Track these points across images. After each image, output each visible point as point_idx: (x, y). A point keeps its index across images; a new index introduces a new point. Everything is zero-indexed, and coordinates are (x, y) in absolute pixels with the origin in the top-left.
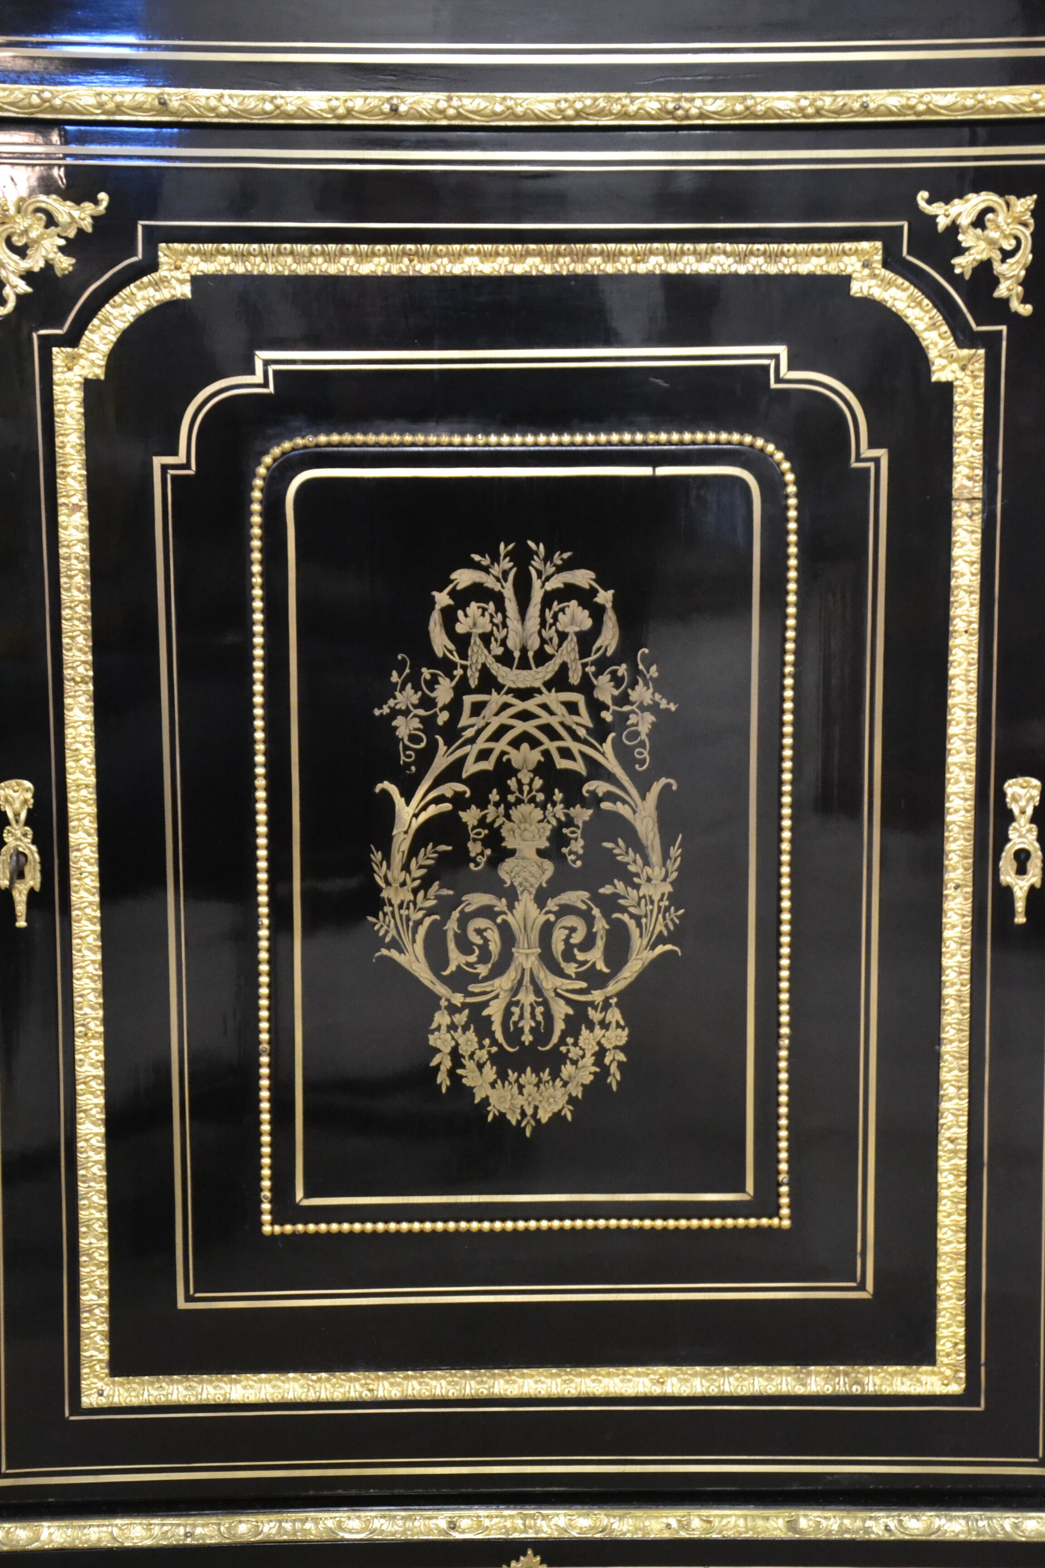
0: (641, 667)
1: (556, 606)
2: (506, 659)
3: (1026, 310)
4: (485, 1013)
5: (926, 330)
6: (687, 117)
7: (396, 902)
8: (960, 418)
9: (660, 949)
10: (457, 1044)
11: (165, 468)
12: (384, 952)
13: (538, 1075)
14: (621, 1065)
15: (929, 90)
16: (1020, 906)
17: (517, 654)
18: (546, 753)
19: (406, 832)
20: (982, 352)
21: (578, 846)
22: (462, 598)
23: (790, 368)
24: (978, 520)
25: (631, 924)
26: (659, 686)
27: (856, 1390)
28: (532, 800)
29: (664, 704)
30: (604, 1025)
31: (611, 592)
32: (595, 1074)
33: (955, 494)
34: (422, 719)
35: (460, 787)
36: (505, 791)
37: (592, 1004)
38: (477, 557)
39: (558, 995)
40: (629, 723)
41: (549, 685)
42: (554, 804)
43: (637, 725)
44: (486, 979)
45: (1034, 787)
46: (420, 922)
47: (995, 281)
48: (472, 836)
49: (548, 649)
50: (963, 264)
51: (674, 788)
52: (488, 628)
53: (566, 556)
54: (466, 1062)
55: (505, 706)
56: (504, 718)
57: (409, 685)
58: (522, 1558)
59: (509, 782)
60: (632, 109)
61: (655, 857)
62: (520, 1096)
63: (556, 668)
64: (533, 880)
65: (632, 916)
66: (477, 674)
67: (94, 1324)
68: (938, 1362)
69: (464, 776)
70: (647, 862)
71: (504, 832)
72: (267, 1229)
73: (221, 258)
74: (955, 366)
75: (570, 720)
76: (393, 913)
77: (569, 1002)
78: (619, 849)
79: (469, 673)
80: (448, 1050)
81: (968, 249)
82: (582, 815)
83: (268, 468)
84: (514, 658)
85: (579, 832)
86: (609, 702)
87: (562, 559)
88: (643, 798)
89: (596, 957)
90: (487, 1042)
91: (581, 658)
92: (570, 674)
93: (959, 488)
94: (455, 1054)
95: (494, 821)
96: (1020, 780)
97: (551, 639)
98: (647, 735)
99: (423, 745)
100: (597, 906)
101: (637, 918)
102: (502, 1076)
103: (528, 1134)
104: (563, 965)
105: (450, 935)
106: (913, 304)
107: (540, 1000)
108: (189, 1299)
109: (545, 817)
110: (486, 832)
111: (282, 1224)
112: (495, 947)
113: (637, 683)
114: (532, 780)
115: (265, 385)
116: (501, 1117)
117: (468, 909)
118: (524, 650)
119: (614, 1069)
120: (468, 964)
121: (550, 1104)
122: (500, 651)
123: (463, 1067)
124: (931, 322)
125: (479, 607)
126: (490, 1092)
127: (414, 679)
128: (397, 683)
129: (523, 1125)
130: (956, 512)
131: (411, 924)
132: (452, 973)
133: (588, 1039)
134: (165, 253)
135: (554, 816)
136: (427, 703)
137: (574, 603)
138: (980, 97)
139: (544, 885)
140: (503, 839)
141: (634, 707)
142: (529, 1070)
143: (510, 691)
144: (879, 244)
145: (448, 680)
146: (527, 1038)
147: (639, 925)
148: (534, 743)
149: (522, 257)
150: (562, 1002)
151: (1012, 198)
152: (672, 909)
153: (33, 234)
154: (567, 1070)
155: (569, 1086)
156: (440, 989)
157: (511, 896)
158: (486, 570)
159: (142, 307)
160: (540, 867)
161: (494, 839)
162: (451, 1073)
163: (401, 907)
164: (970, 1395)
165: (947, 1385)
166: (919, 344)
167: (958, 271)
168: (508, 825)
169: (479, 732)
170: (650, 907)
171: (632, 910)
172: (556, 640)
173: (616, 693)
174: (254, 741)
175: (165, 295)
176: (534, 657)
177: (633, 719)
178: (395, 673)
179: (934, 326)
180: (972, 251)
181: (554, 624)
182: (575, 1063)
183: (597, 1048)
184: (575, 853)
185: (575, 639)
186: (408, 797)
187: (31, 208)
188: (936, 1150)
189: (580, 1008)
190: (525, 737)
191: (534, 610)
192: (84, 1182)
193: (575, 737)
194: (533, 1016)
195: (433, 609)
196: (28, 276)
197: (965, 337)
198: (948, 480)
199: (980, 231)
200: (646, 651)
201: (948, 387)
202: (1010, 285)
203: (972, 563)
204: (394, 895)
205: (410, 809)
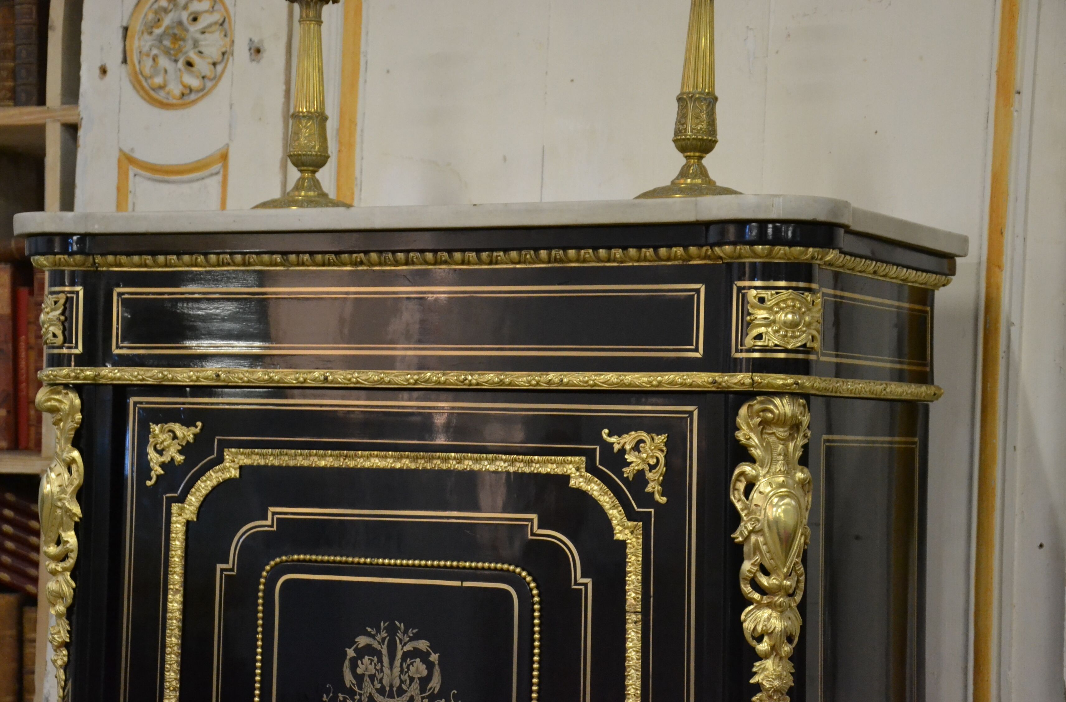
0: (452, 701)
1: (408, 661)
2: (381, 691)
3: (663, 500)
5: (610, 509)
6: (470, 385)
8: (630, 562)
17: (388, 689)
20: (640, 524)
22: (361, 653)
23: (539, 527)
24: (639, 626)
31: (437, 655)
33: (627, 608)
38: (369, 629)
47: (646, 482)
49: (404, 687)
50: (628, 472)
52: (373, 671)
53: (415, 631)
60: (444, 380)
63: (408, 699)
73: (254, 457)
74: (627, 531)
79: (363, 698)
81: (631, 463)
83: (268, 572)
84: (386, 691)
87: (413, 633)
91: (421, 694)
93: (629, 606)
97: (406, 681)
106: (602, 494)
115: (272, 526)
118: (391, 686)
122: (379, 686)
124: (612, 505)
125: (369, 659)
130: (628, 619)
134: (228, 455)
137: (418, 660)
138: (622, 377)
144: (584, 458)
149: (399, 459)
151: (654, 435)
153: (166, 444)
158: (373, 637)
159: (215, 482)
166: (607, 516)
167: (625, 475)
172: (408, 682)
175: (228, 475)
176: (396, 691)
178: (325, 695)
179: (614, 507)
180: (633, 465)
181: (407, 672)
185: (418, 682)
187: (167, 430)
191: (397, 663)
195: (346, 658)
196: (163, 465)
197: (631, 515)
198: (624, 601)
199: (636, 453)
200: (456, 692)
201: (623, 544)
202: (654, 487)
203: (637, 652)
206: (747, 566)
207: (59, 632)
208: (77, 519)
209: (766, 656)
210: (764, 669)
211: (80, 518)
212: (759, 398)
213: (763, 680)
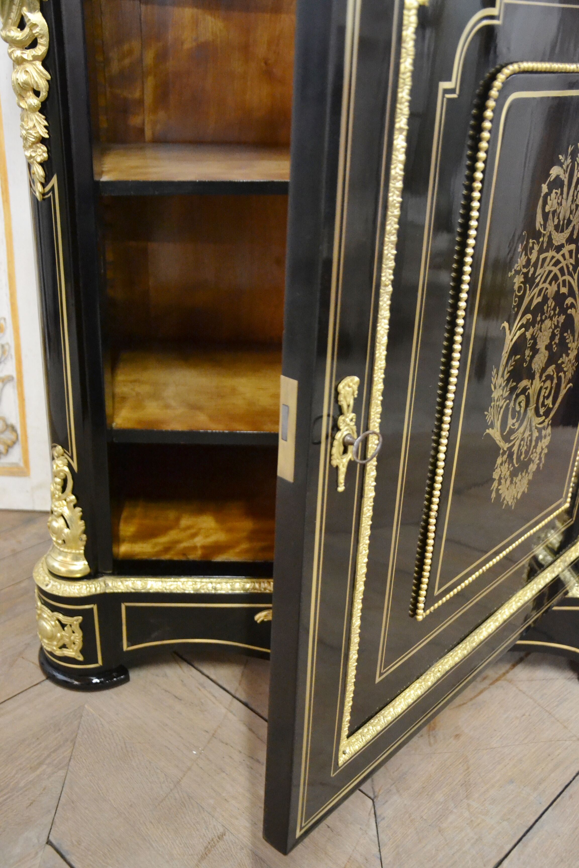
2: (557, 227)
4: (513, 449)
7: (496, 398)
9: (568, 387)
10: (501, 473)
11: (444, 92)
12: (488, 431)
14: (545, 455)
17: (561, 223)
18: (559, 285)
19: (507, 353)
21: (558, 338)
25: (563, 377)
28: (550, 316)
30: (545, 437)
32: (538, 464)
34: (524, 275)
35: (529, 316)
36: (543, 314)
37: (544, 427)
38: (561, 157)
39: (536, 428)
41: (567, 241)
42: (555, 316)
44: (517, 430)
46: (502, 408)
48: (528, 346)
49: (571, 217)
52: (556, 206)
54: (502, 481)
55: (552, 258)
56: (550, 266)
57: (524, 253)
59: (545, 307)
61: (576, 336)
62: (515, 490)
63: (572, 229)
64: (541, 365)
65: (564, 372)
66: (547, 239)
69: (532, 308)
70: (574, 340)
71: (538, 340)
72: (420, 618)
75: (569, 262)
76: (494, 405)
77: (538, 430)
78: (568, 335)
80: (498, 477)
82: (562, 319)
84: (560, 226)
85: (559, 330)
89: (550, 400)
90: (510, 466)
92: (575, 232)
94: (500, 479)
95: (536, 334)
97: (573, 210)
99: (522, 292)
100: (556, 372)
103: (514, 507)
104: (541, 410)
105: (510, 410)
107: (530, 433)
108: (380, 676)
109: (551, 325)
110: (533, 341)
111: (426, 611)
112: (523, 410)
114: (552, 304)
115: (499, 17)
116: (507, 504)
117: (519, 392)
118: (564, 220)
119: (543, 459)
120: (513, 424)
121: (522, 488)
122: (557, 221)
123: (501, 484)
125: (556, 192)
126: (506, 493)
127: (526, 248)
128: (520, 252)
129: (512, 504)
131: (499, 409)
132: (507, 432)
133: (539, 447)
135: (554, 323)
136: (528, 263)
140: (537, 344)
142: (520, 473)
143: (555, 248)
145: (537, 246)
146: (523, 457)
148: (557, 280)
152: (575, 364)
154: (531, 466)
155: (530, 475)
156: (502, 444)
157: (533, 377)
158: (562, 165)
160: (545, 355)
161: (534, 345)
162: (497, 490)
168: (540, 334)
169: (541, 278)
170: (570, 365)
171: (565, 369)
174: (458, 308)
176: (566, 223)
178: (520, 245)
181: (575, 200)
182: (533, 462)
183: (541, 450)
184: (556, 343)
186: (511, 329)
189: (541, 432)
190: (555, 278)
191: (572, 191)
193: (569, 272)
194: (527, 443)
195: (541, 196)
204: (495, 395)
205: (510, 337)
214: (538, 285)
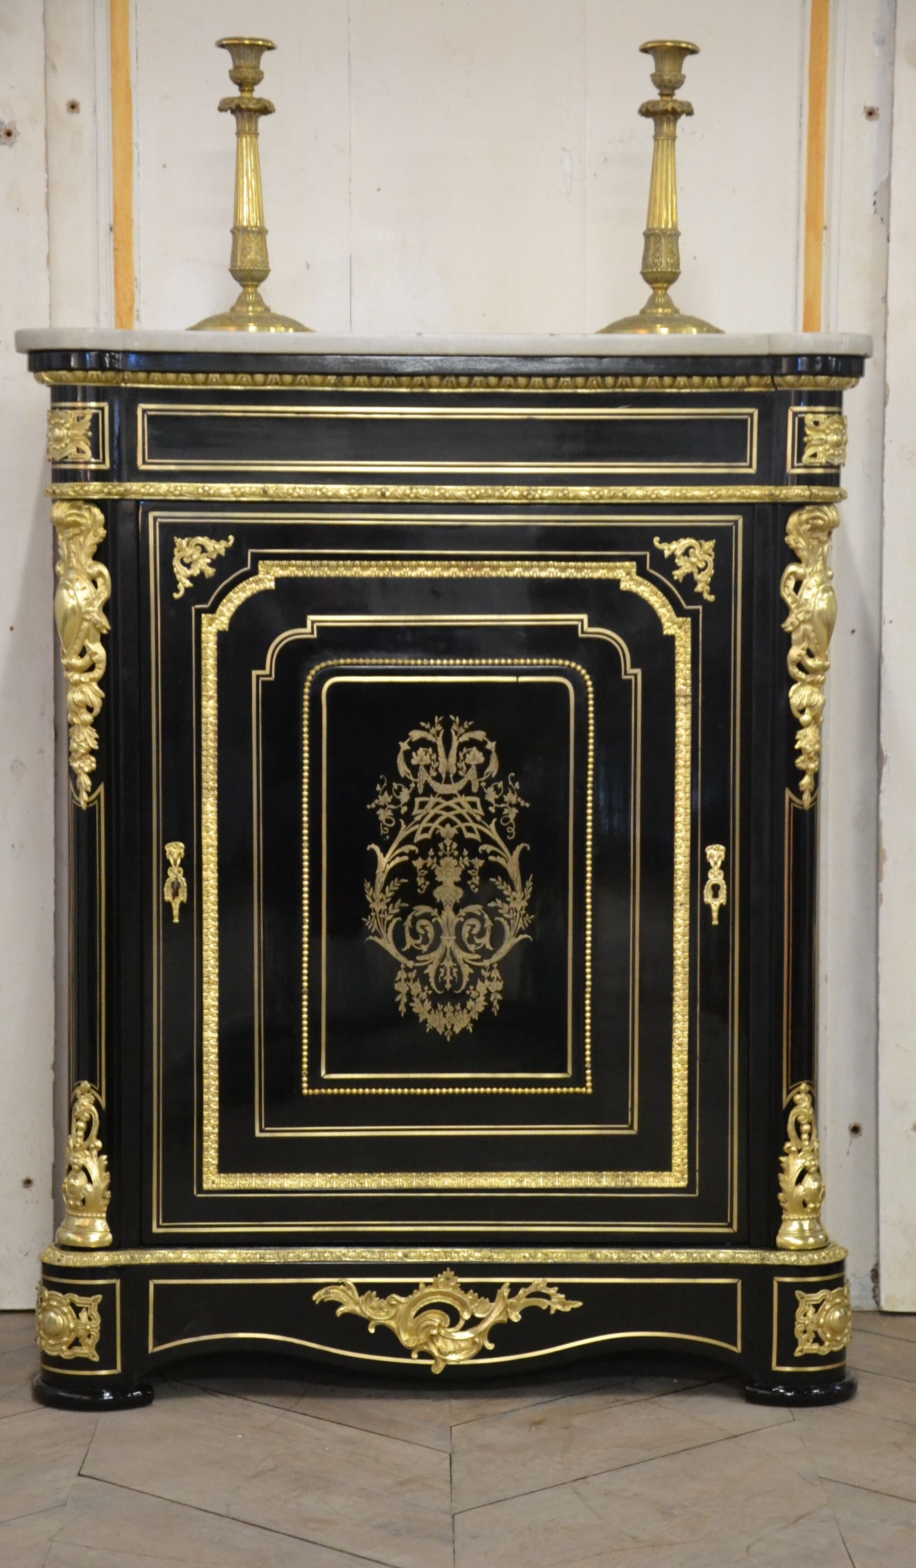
0: (510, 783)
1: (465, 750)
2: (438, 778)
3: (711, 598)
4: (426, 972)
5: (659, 608)
6: (534, 499)
7: (377, 910)
8: (679, 653)
9: (521, 937)
10: (410, 990)
11: (258, 677)
12: (371, 937)
13: (454, 1006)
14: (499, 1001)
15: (658, 487)
16: (715, 915)
17: (444, 776)
18: (459, 830)
19: (383, 872)
20: (689, 619)
21: (476, 880)
22: (415, 746)
23: (589, 626)
24: (689, 707)
25: (505, 923)
26: (520, 793)
27: (628, 1185)
28: (452, 855)
29: (523, 803)
30: (490, 979)
31: (494, 743)
32: (485, 1006)
33: (677, 693)
34: (393, 811)
35: (413, 848)
36: (437, 850)
37: (484, 968)
38: (423, 724)
39: (465, 962)
40: (504, 813)
41: (461, 792)
42: (463, 857)
43: (508, 814)
44: (426, 953)
45: (721, 850)
46: (389, 922)
47: (695, 584)
48: (419, 874)
49: (461, 773)
50: (678, 574)
51: (529, 849)
52: (429, 762)
53: (470, 723)
54: (415, 999)
55: (437, 804)
56: (437, 810)
57: (386, 792)
58: (444, 1272)
59: (439, 845)
60: (506, 494)
61: (518, 887)
62: (444, 1019)
63: (465, 783)
64: (452, 898)
65: (505, 919)
66: (422, 787)
67: (210, 1144)
68: (673, 1170)
69: (415, 841)
70: (513, 889)
71: (436, 872)
72: (305, 1091)
73: (291, 568)
74: (675, 627)
75: (473, 811)
76: (376, 917)
77: (471, 966)
78: (498, 882)
79: (418, 785)
80: (405, 992)
81: (680, 567)
82: (479, 863)
83: (313, 676)
84: (442, 778)
85: (477, 872)
86: (493, 802)
87: (468, 725)
88: (511, 854)
89: (486, 941)
90: (426, 988)
91: (478, 778)
92: (473, 787)
93: (678, 690)
94: (409, 995)
95: (431, 866)
96: (714, 846)
97: (462, 768)
98: (515, 820)
99: (393, 824)
100: (487, 913)
101: (508, 920)
102: (435, 1007)
103: (448, 1039)
104: (468, 945)
105: (407, 929)
106: (652, 595)
107: (455, 965)
108: (261, 1131)
109: (458, 864)
110: (427, 872)
111: (313, 1089)
112: (431, 935)
113: (508, 792)
114: (451, 845)
115: (312, 633)
116: (434, 1030)
117: (417, 915)
118: (448, 774)
119: (495, 1003)
120: (418, 945)
121: (460, 1023)
122: (434, 774)
123: (413, 1001)
124: (662, 604)
125: (424, 750)
126: (428, 1016)
127: (389, 789)
128: (379, 791)
129: (446, 1034)
130: (677, 702)
131: (386, 922)
132: (408, 950)
133: (482, 987)
134: (262, 566)
135: (463, 863)
136: (395, 802)
137: (474, 749)
138: (684, 491)
139: (458, 901)
140: (436, 876)
141: (507, 805)
142: (449, 1003)
143: (440, 795)
144: (634, 563)
145: (407, 789)
146: (448, 986)
147: (509, 924)
148: (453, 824)
149: (449, 568)
150: (467, 966)
151: (703, 542)
152: (527, 915)
153: (195, 557)
154: (470, 1004)
155: (471, 1013)
156: (401, 958)
157: (440, 907)
158: (428, 731)
159: (249, 594)
160: (455, 891)
161: (431, 876)
162: (407, 1005)
163: (380, 913)
164: (690, 1188)
165: (678, 1182)
166: (656, 615)
167: (676, 578)
168: (438, 868)
169: (423, 818)
170: (515, 914)
171: (506, 916)
172: (465, 768)
173: (497, 797)
174: (302, 822)
175: (261, 587)
176: (453, 777)
177: (506, 811)
178: (378, 786)
179: (664, 606)
180: (682, 568)
181: (464, 760)
182: (474, 1000)
183: (486, 992)
184: (475, 884)
185: (475, 768)
186: (385, 853)
187: (194, 544)
188: (671, 1050)
189: (477, 969)
190: (448, 821)
191: (453, 752)
192: (206, 1063)
193: (475, 821)
194: (451, 973)
195: (399, 751)
196: (191, 578)
197: (679, 611)
198: (673, 686)
199: (686, 558)
200: (513, 774)
201: (672, 638)
202: (702, 586)
203: (686, 730)
204: (377, 906)
205: (386, 860)
206: (795, 652)
207: (85, 739)
208: (105, 632)
209: (808, 725)
210: (805, 736)
211: (108, 630)
212: (808, 508)
213: (806, 745)
214: (419, 822)
